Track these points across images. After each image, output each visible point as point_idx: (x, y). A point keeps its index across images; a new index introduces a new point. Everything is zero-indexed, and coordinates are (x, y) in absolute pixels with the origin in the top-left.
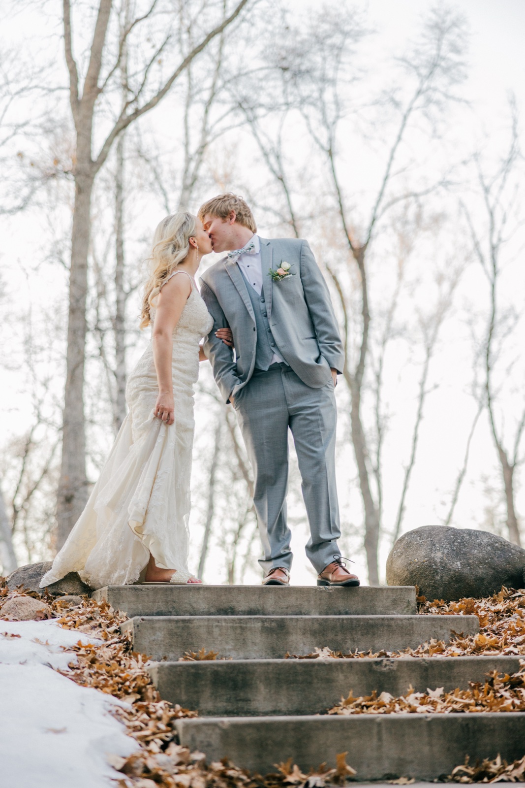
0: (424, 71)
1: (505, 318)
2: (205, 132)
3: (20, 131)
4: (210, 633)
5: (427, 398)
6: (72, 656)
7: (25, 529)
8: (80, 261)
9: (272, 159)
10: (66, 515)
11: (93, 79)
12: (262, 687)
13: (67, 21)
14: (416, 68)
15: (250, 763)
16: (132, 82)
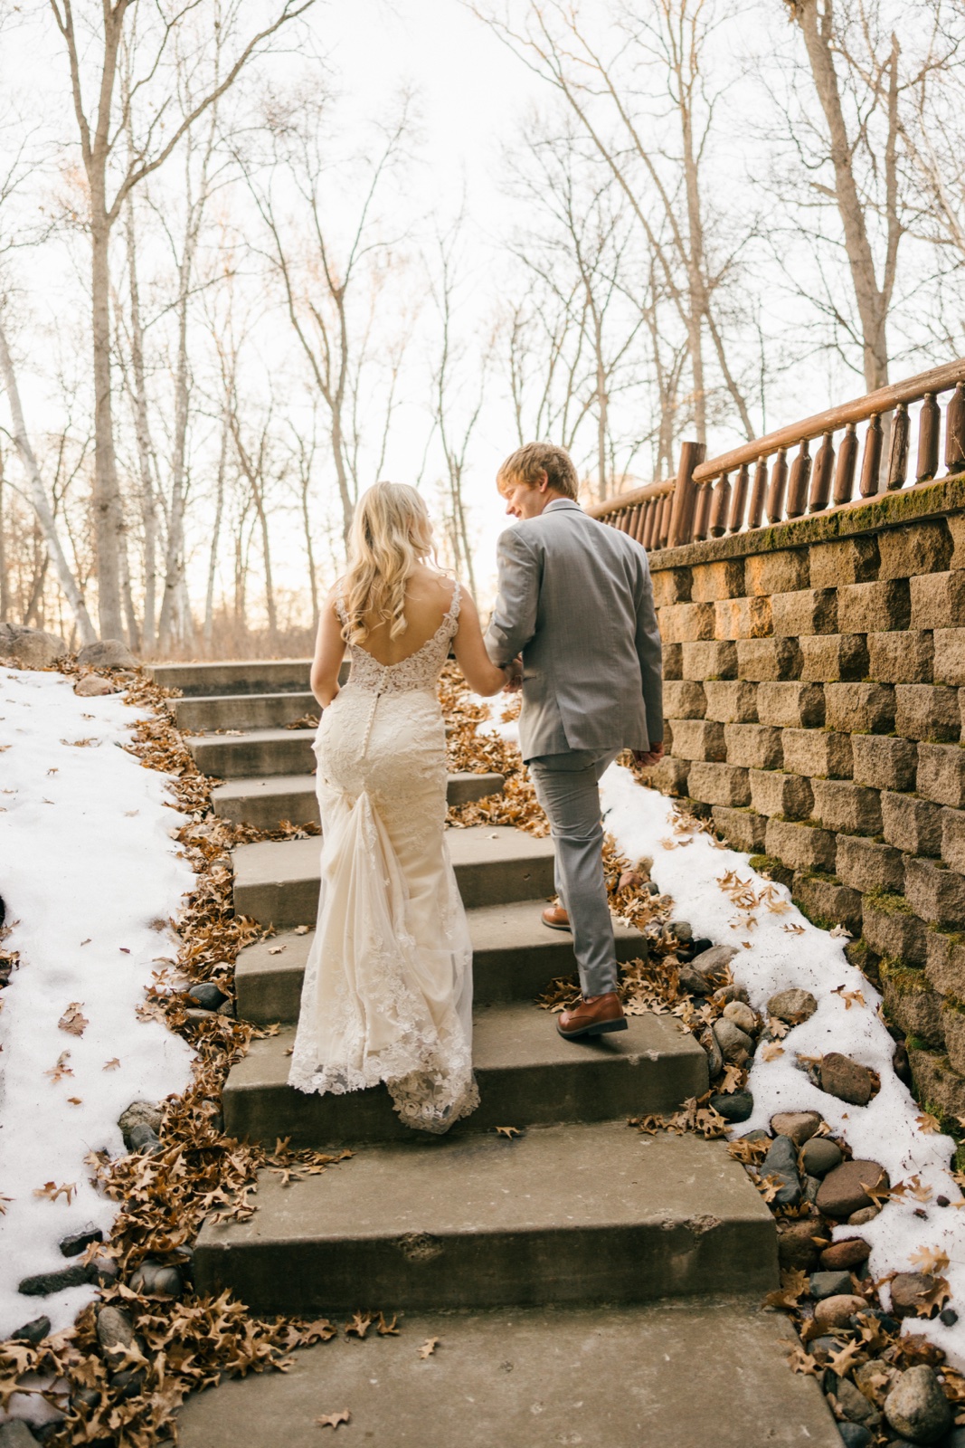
0: (393, 133)
1: (456, 347)
2: (205, 184)
3: (37, 168)
4: (230, 709)
5: (393, 411)
6: (133, 732)
7: (65, 511)
8: (102, 305)
9: (264, 206)
10: (104, 521)
11: (103, 138)
12: (267, 758)
13: (75, 78)
14: (386, 129)
15: (261, 822)
16: (137, 144)
